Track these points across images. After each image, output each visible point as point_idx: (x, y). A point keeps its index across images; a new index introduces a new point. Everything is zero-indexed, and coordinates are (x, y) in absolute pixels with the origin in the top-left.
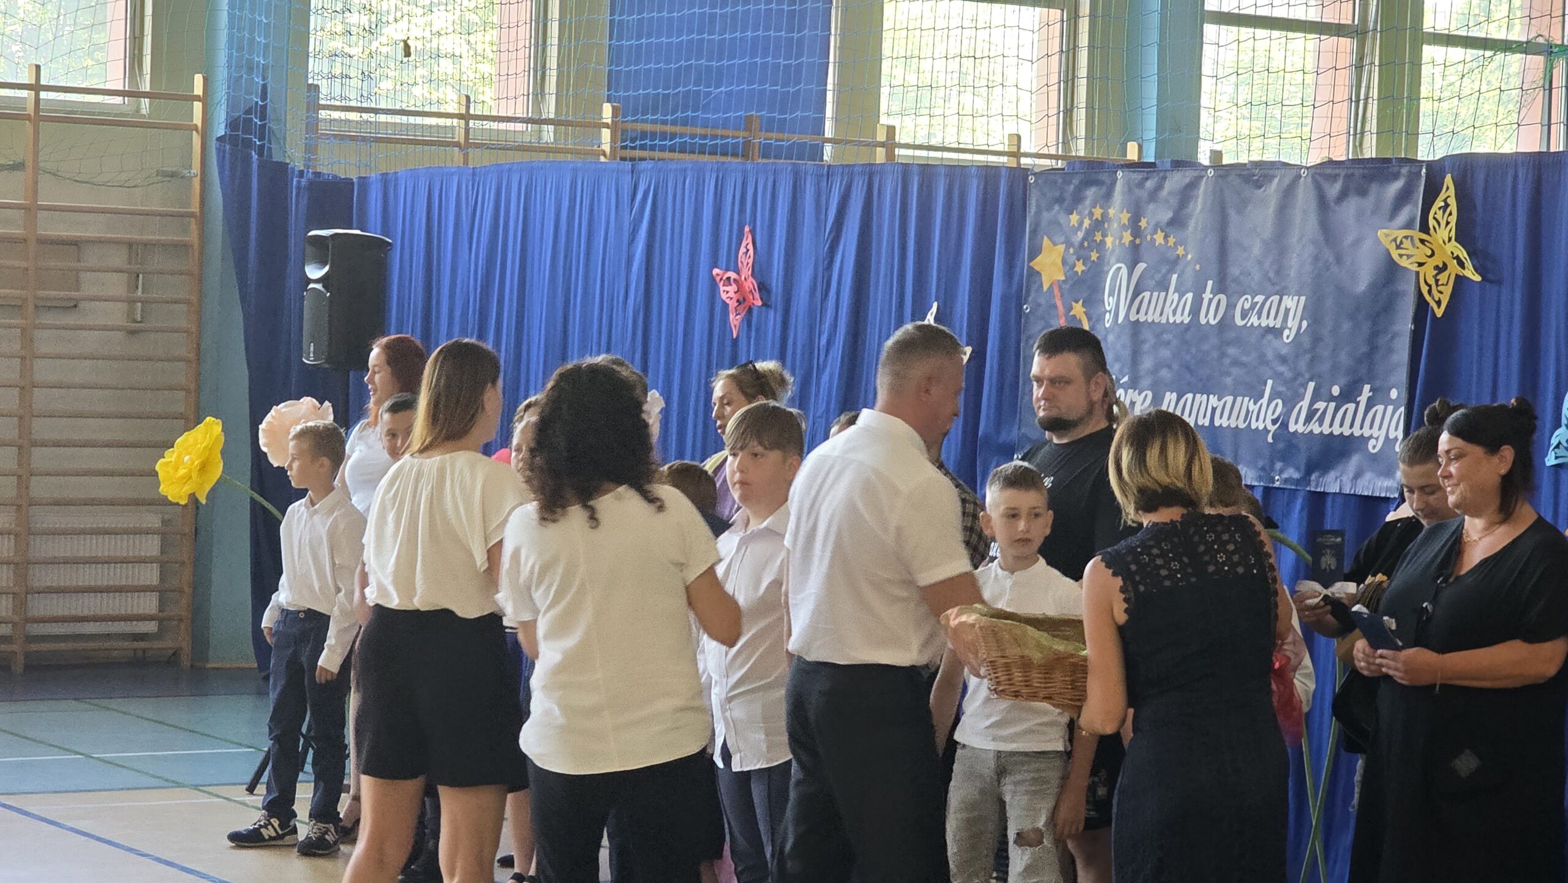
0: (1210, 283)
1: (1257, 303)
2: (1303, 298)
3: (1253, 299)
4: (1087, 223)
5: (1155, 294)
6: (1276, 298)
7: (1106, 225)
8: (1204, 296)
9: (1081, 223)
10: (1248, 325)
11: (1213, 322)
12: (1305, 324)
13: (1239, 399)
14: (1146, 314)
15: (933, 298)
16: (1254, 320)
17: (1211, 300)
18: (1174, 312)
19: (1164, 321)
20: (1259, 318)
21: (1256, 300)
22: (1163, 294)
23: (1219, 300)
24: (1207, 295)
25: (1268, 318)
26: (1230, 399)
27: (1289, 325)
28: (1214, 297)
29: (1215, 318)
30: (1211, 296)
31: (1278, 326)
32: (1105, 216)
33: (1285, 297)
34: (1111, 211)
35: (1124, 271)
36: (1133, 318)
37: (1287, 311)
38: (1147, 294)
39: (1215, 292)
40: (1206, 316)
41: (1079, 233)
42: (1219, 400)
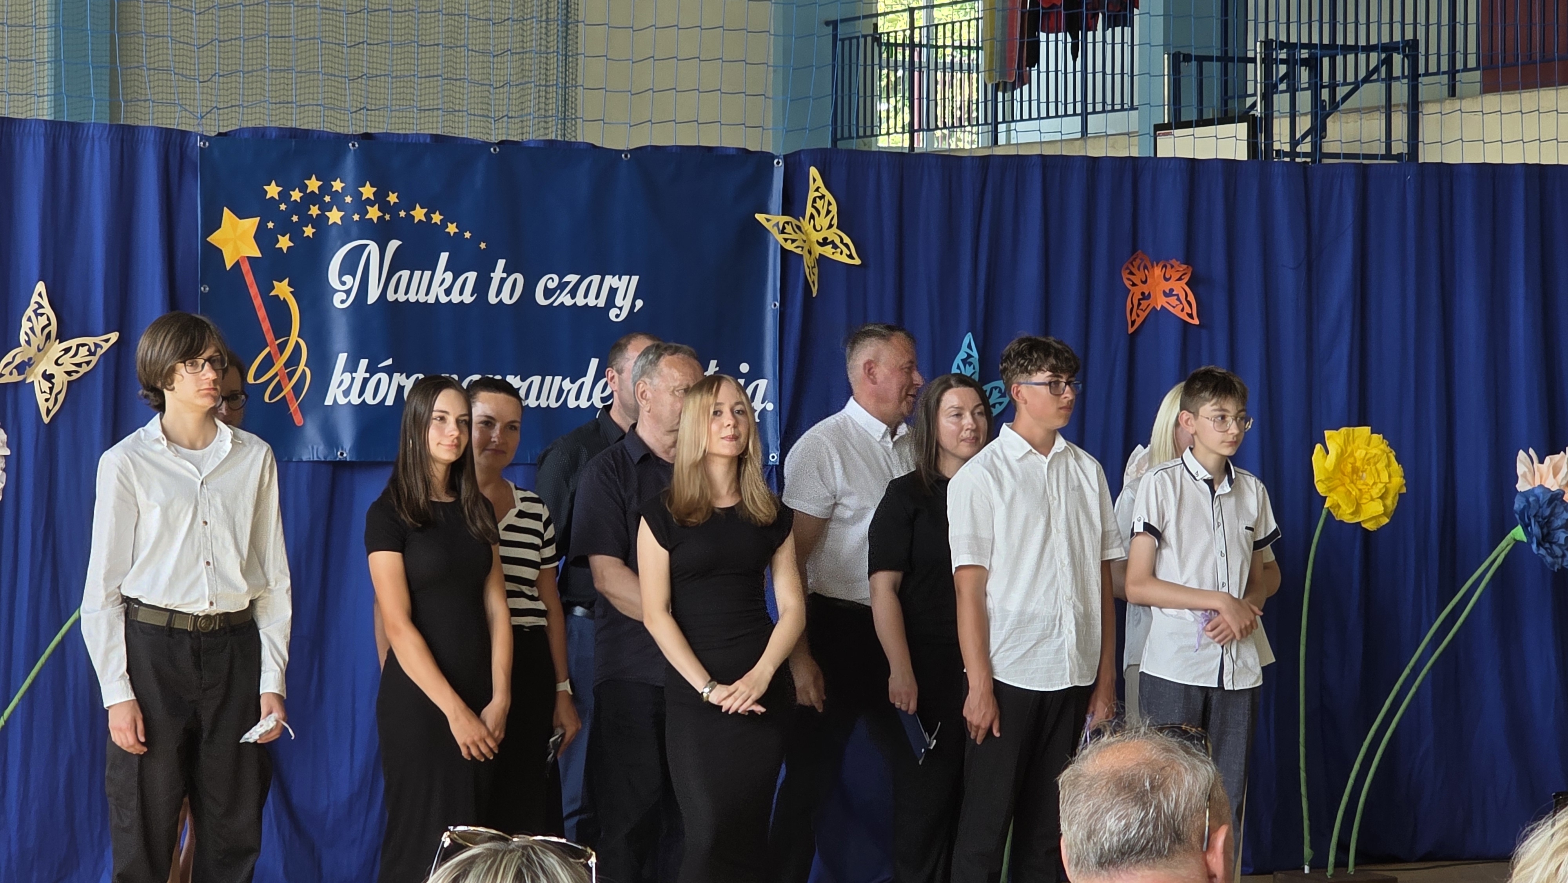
0: (501, 263)
1: (569, 283)
2: (635, 279)
3: (561, 279)
4: (296, 195)
5: (417, 274)
6: (596, 278)
7: (327, 199)
8: (492, 275)
9: (284, 196)
10: (555, 304)
11: (507, 301)
12: (639, 303)
13: (548, 379)
14: (406, 293)
15: (36, 277)
16: (566, 299)
17: (503, 281)
18: (448, 292)
19: (431, 300)
20: (573, 297)
21: (566, 279)
22: (428, 274)
23: (516, 280)
24: (498, 274)
25: (586, 296)
26: (537, 379)
27: (618, 301)
28: (508, 276)
29: (511, 298)
30: (505, 275)
31: (601, 303)
32: (326, 188)
33: (607, 277)
34: (337, 185)
35: (373, 247)
36: (391, 297)
37: (613, 292)
38: (405, 274)
39: (508, 270)
40: (497, 296)
41: (283, 207)
42: (523, 380)
